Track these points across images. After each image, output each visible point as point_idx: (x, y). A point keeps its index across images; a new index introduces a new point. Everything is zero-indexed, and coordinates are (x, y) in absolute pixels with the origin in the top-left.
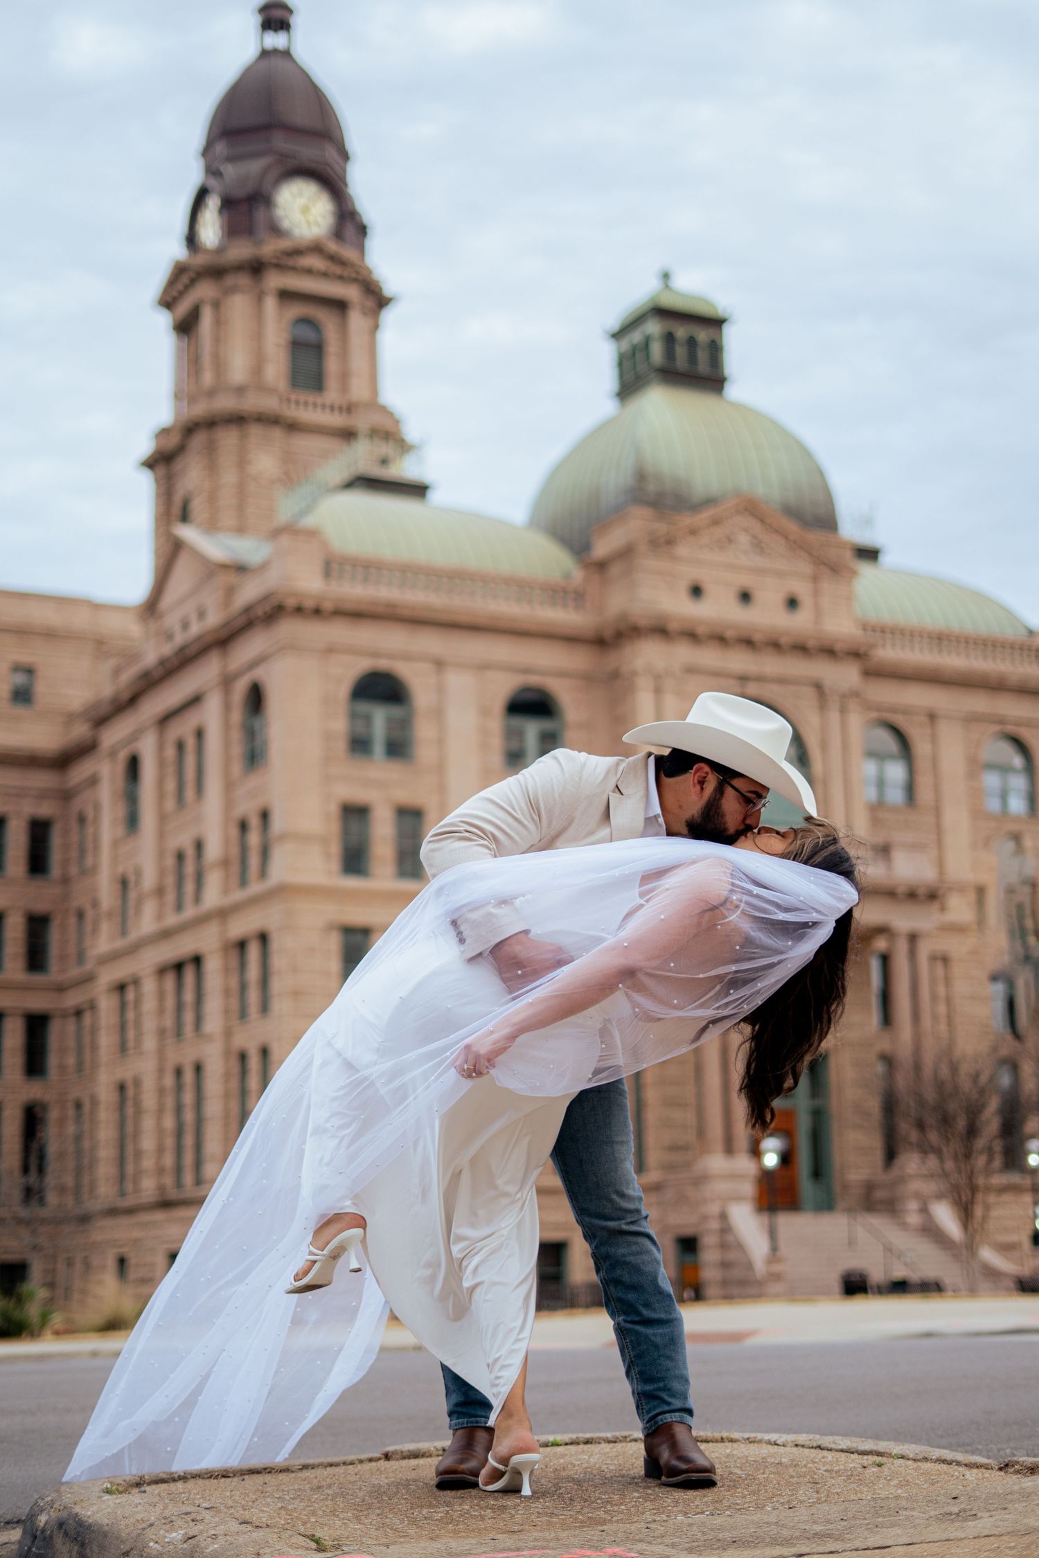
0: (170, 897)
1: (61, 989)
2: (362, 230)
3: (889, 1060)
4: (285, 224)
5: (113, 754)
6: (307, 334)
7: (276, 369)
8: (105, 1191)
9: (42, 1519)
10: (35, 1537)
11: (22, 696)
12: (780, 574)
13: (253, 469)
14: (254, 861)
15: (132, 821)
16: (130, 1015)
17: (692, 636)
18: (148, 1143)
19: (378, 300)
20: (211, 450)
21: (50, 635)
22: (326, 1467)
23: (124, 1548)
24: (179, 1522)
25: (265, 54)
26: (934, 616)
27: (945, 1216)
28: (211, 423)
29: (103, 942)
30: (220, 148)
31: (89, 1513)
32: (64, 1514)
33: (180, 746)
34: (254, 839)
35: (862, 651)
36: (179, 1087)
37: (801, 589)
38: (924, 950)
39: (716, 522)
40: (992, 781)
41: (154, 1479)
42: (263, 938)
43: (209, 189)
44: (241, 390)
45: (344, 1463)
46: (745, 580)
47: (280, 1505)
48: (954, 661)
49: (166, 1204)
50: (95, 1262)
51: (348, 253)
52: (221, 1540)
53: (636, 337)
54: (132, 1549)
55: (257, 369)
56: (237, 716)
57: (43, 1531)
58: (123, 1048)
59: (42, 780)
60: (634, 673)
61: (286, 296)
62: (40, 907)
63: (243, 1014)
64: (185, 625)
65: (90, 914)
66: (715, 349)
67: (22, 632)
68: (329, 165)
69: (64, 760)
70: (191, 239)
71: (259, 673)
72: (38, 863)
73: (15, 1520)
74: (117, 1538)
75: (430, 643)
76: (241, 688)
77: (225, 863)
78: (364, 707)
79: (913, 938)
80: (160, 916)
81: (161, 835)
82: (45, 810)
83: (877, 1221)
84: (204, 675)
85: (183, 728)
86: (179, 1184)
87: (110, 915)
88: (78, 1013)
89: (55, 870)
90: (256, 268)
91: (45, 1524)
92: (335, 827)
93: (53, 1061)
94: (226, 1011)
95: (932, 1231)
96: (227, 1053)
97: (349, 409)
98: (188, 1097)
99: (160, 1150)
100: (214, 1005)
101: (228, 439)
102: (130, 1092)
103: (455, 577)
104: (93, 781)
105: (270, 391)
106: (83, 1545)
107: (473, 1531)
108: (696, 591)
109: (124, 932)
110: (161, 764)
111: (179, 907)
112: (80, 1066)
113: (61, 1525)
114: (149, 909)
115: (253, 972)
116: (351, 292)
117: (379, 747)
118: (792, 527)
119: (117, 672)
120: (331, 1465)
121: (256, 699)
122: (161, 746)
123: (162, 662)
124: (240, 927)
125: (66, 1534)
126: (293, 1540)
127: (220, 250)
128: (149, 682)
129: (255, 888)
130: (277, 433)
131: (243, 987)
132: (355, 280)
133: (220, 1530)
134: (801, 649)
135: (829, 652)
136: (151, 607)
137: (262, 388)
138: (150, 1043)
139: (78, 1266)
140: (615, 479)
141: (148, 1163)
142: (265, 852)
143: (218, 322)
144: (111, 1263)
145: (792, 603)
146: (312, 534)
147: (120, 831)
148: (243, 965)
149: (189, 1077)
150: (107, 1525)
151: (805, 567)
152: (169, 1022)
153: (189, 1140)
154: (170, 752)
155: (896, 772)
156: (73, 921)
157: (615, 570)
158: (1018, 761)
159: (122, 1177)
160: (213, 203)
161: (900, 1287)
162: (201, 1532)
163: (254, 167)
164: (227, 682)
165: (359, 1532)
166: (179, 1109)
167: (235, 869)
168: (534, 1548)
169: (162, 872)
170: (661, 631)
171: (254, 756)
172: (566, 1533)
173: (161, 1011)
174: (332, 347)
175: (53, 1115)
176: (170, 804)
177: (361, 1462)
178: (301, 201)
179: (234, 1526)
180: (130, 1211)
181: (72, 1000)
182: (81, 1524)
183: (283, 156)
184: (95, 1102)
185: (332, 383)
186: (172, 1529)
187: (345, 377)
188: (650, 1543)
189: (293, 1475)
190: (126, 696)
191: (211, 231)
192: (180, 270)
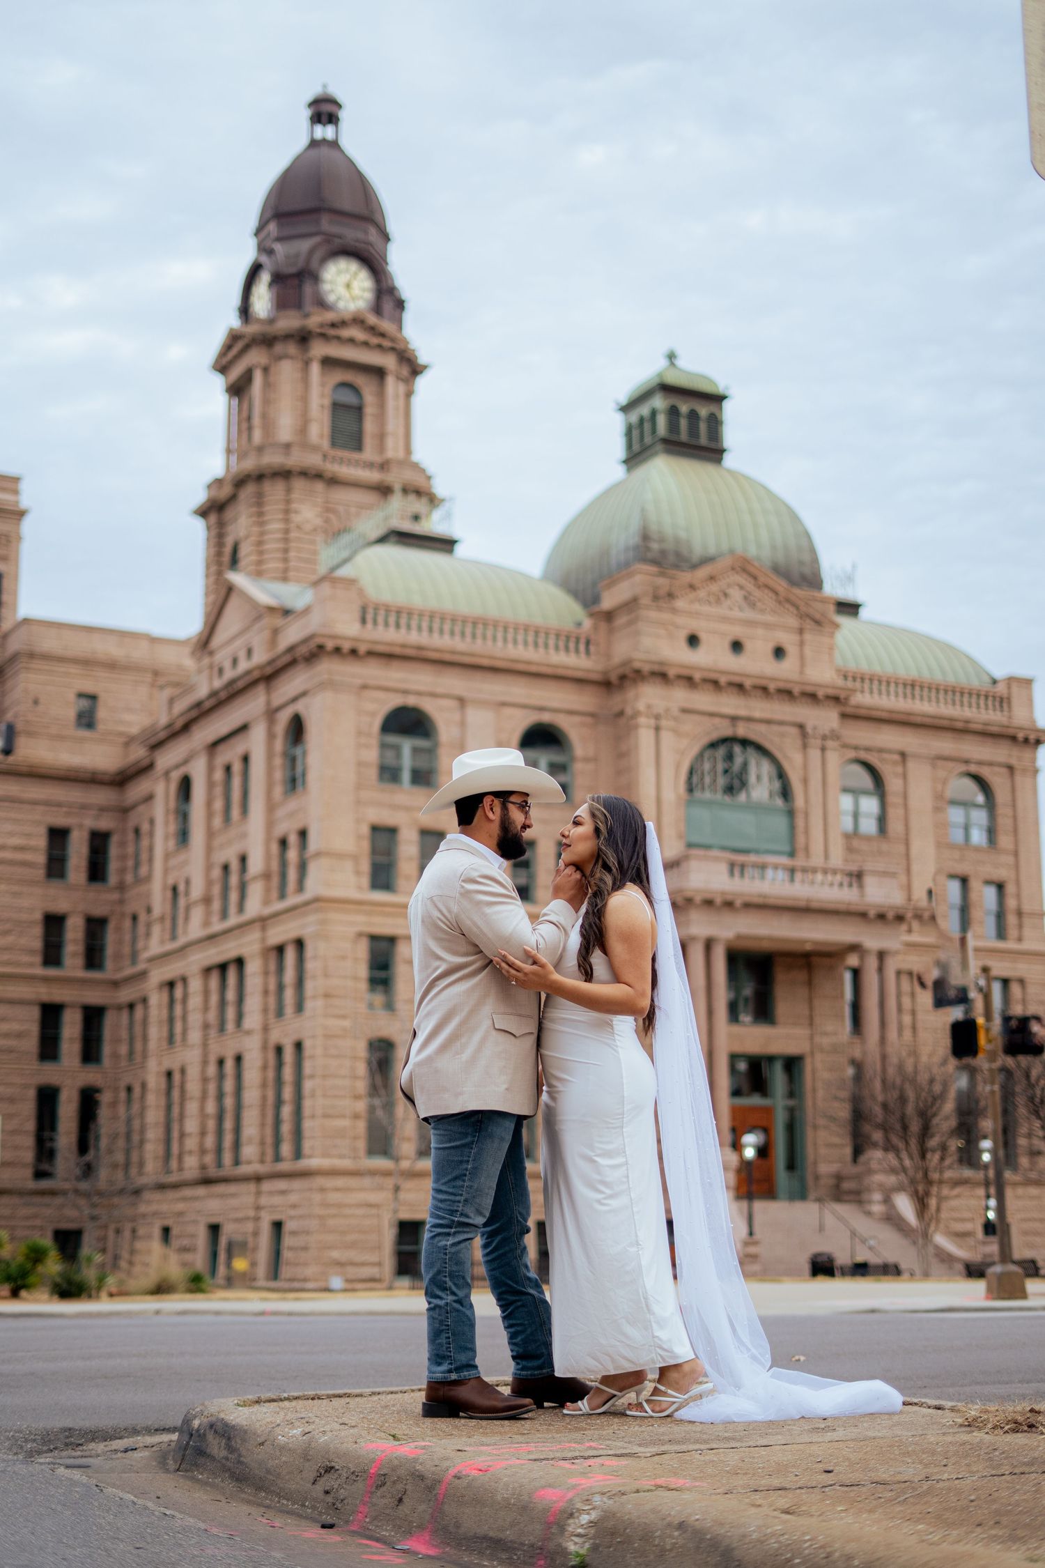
0: (216, 905)
1: (116, 984)
2: (400, 305)
3: (858, 1065)
4: (331, 298)
5: (167, 774)
6: (348, 398)
7: (319, 430)
8: (152, 1169)
9: (196, 1423)
10: (191, 1435)
11: (87, 720)
12: (768, 626)
13: (296, 518)
14: (292, 875)
15: (183, 836)
16: (178, 1010)
17: (689, 681)
18: (191, 1126)
19: (414, 369)
20: (259, 501)
21: (112, 666)
22: (388, 1394)
23: (260, 1440)
24: (297, 1424)
25: (314, 144)
26: (906, 666)
27: (905, 1206)
28: (260, 477)
29: (155, 944)
30: (272, 227)
31: (231, 1418)
32: (214, 1419)
33: (228, 769)
34: (292, 855)
35: (842, 695)
36: (221, 1076)
37: (788, 640)
38: (892, 966)
39: (712, 578)
40: (956, 815)
41: (268, 1399)
42: (300, 944)
43: (263, 265)
44: (287, 446)
45: (401, 1392)
46: (737, 632)
47: (361, 1416)
48: (924, 707)
49: (207, 1181)
50: (141, 1232)
51: (386, 325)
52: (330, 1434)
53: (645, 410)
54: (266, 1441)
55: (303, 430)
56: (279, 745)
57: (198, 1430)
58: (171, 1039)
59: (102, 796)
60: (636, 714)
61: (329, 363)
62: (98, 911)
63: (280, 1013)
64: (235, 662)
65: (143, 918)
66: (715, 423)
67: (87, 663)
68: (371, 245)
69: (122, 779)
70: (245, 311)
71: (299, 707)
72: (97, 871)
73: (162, 1428)
74: (255, 1434)
75: (454, 683)
76: (284, 717)
77: (267, 876)
78: (392, 739)
79: (881, 955)
80: (206, 923)
81: (209, 849)
82: (104, 824)
83: (842, 1209)
84: (251, 707)
85: (230, 754)
86: (219, 1164)
87: (162, 919)
88: (131, 1006)
89: (113, 879)
90: (303, 338)
91: (199, 1426)
92: (366, 845)
93: (107, 1050)
94: (265, 1011)
95: (893, 1219)
96: (264, 1047)
97: (384, 466)
98: (229, 1085)
99: (203, 1133)
100: (253, 1003)
101: (275, 491)
102: (177, 1077)
103: (477, 624)
104: (149, 798)
105: (315, 448)
106: (229, 1439)
107: (497, 1433)
108: (693, 640)
109: (174, 937)
110: (211, 785)
111: (224, 915)
112: (131, 1053)
113: (212, 1426)
114: (197, 915)
115: (289, 975)
116: (388, 361)
117: (406, 776)
118: (781, 585)
119: (171, 701)
120: (392, 1393)
121: (297, 729)
122: (211, 769)
123: (213, 694)
124: (279, 933)
125: (216, 1432)
126: (378, 1435)
127: (271, 321)
128: (201, 712)
129: (292, 900)
130: (319, 486)
131: (281, 988)
132: (393, 349)
133: (327, 1428)
134: (786, 694)
135: (811, 697)
136: (204, 644)
137: (306, 446)
138: (195, 1036)
139: (127, 1234)
140: (623, 538)
141: (191, 1143)
142: (302, 867)
143: (267, 385)
144: (157, 1232)
145: (779, 652)
146: (351, 582)
147: (172, 844)
148: (280, 969)
149: (229, 1065)
150: (246, 1425)
151: (793, 622)
152: (212, 1016)
153: (228, 1124)
154: (219, 775)
155: (870, 805)
156: (127, 923)
157: (621, 620)
158: (980, 799)
159: (167, 1155)
160: (265, 278)
161: (861, 1269)
162: (314, 1430)
163: (304, 246)
164: (271, 714)
165: (420, 1433)
166: (220, 1096)
167: (275, 881)
168: (538, 1442)
169: (209, 883)
170: (661, 676)
171: (294, 782)
172: (559, 1435)
173: (206, 1008)
174: (370, 410)
175: (105, 1098)
176: (217, 821)
177: (413, 1391)
178: (344, 278)
179: (337, 1426)
180: (176, 1186)
181: (125, 995)
182: (226, 1425)
183: (329, 238)
184: (144, 1086)
185: (369, 441)
186: (294, 1428)
187: (381, 437)
188: (615, 1441)
189: (366, 1399)
190: (179, 724)
191: (262, 301)
192: (234, 338)
